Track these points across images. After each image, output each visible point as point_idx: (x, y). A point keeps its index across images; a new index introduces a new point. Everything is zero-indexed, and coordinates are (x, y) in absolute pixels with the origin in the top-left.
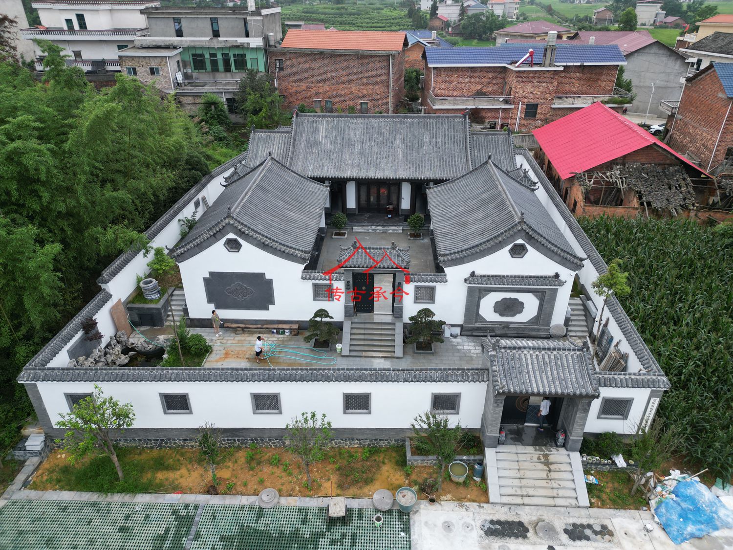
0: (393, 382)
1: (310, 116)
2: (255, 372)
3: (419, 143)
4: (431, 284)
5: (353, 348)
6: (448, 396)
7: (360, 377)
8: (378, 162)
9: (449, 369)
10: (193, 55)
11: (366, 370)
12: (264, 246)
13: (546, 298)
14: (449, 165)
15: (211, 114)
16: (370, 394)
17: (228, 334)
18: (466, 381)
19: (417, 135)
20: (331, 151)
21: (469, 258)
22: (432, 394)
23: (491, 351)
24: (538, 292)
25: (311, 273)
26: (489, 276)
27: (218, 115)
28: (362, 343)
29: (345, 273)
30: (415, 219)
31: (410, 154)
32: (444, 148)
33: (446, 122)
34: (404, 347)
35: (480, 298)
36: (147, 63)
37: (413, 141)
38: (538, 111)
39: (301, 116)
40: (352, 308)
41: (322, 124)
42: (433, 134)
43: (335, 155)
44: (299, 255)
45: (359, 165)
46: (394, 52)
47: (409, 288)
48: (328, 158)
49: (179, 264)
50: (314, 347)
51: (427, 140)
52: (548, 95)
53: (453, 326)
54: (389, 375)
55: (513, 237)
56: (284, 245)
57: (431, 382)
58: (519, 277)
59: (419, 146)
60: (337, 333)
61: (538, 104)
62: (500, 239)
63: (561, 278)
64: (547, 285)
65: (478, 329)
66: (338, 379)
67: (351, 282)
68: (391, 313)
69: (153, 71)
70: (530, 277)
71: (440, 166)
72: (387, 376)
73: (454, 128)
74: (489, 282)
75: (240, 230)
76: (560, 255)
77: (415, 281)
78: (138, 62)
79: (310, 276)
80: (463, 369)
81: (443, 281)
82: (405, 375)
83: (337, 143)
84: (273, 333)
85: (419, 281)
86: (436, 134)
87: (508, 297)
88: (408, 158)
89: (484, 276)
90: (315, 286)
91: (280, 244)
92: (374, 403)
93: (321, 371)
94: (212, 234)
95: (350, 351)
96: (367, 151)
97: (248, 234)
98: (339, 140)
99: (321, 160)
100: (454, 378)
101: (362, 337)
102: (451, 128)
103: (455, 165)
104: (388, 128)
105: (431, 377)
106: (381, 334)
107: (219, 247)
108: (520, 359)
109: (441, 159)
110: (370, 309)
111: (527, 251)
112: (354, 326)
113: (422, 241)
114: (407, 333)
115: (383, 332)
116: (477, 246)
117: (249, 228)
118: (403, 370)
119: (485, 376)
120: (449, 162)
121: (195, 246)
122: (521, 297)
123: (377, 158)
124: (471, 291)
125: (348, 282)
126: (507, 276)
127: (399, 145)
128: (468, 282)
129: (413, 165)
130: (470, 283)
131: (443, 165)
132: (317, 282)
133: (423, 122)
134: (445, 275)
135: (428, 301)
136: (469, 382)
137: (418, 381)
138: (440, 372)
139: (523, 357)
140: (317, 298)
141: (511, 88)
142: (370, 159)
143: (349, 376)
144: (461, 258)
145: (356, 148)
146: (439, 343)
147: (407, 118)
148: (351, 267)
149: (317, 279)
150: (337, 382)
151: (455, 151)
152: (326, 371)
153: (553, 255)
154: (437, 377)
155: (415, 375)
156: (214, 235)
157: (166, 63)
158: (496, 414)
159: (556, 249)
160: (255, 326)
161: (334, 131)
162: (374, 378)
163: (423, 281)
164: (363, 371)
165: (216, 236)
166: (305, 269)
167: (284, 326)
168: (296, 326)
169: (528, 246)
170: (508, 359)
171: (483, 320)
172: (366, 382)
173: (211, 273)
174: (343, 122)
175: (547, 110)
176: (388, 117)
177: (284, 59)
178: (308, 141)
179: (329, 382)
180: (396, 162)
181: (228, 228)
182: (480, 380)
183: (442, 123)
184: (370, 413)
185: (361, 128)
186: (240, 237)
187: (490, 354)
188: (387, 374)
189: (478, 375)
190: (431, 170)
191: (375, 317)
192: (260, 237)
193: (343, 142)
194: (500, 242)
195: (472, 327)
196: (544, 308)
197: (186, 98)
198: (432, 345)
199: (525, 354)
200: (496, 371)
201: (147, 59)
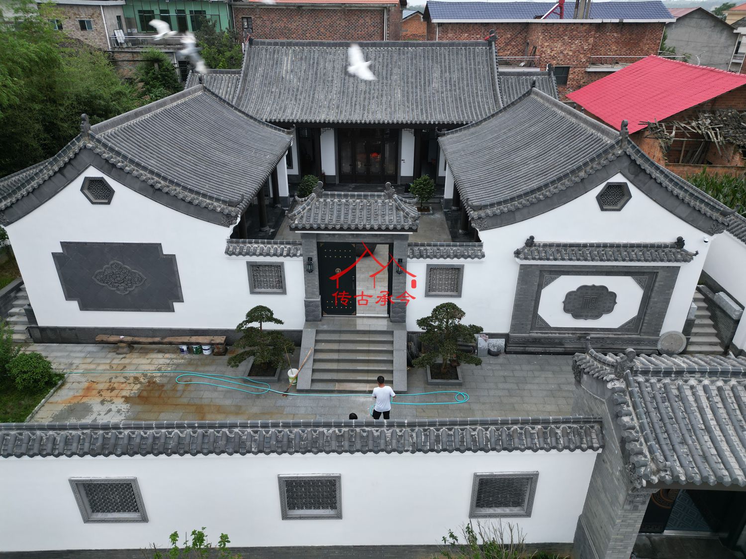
0: (389, 452)
1: (269, 44)
2: (74, 432)
3: (425, 79)
4: (455, 262)
5: (318, 376)
6: (509, 479)
7: (315, 441)
8: (366, 103)
9: (515, 422)
10: (140, 12)
11: (328, 425)
12: (154, 192)
13: (657, 284)
14: (470, 107)
15: (154, 74)
16: (339, 477)
17: (102, 354)
18: (554, 448)
19: (422, 69)
20: (298, 90)
21: (525, 211)
22: (476, 476)
23: (612, 380)
24: (643, 273)
25: (244, 243)
26: (558, 245)
27: (163, 76)
28: (334, 366)
29: (303, 241)
30: (421, 183)
31: (412, 93)
32: (461, 85)
33: (464, 52)
34: (409, 372)
35: (541, 287)
36: (75, 14)
37: (416, 76)
38: (570, 77)
39: (257, 43)
40: (317, 306)
41: (287, 55)
42: (445, 67)
43: (304, 95)
44: (219, 209)
45: (338, 107)
46: (389, 5)
47: (417, 268)
48: (294, 99)
49: (6, 229)
50: (249, 375)
51: (436, 74)
52: (582, 56)
53: (492, 336)
54: (379, 437)
55: (607, 170)
56: (191, 191)
57: (475, 451)
58: (612, 246)
59: (425, 83)
60: (291, 351)
61: (569, 68)
62: (582, 174)
63: (688, 247)
64: (662, 260)
65: (536, 341)
66: (263, 448)
67: (315, 259)
68: (386, 315)
69: (83, 25)
70: (632, 246)
71: (457, 108)
72: (376, 440)
73: (474, 59)
74: (558, 256)
75: (107, 161)
76: (688, 204)
77: (428, 257)
78: (64, 13)
79: (242, 249)
80: (546, 422)
81: (476, 256)
82: (415, 435)
83: (307, 79)
84: (182, 351)
85: (435, 257)
86: (450, 67)
87: (590, 284)
88: (410, 98)
89: (551, 245)
90: (254, 268)
91: (185, 188)
92: (348, 495)
93: (226, 430)
94: (56, 169)
95: (313, 381)
96: (351, 89)
97: (121, 169)
98: (310, 76)
99: (283, 101)
100: (526, 442)
101: (335, 356)
102: (470, 60)
103: (479, 107)
104: (381, 60)
105: (474, 440)
106: (369, 351)
107: (73, 193)
108: (681, 398)
109: (458, 99)
110: (350, 308)
111: (630, 197)
112: (321, 337)
113: (432, 217)
114: (414, 348)
115: (373, 347)
116: (539, 189)
117: (125, 157)
118: (412, 425)
119: (594, 436)
120: (470, 103)
121: (28, 193)
122: (611, 283)
123: (365, 98)
124: (525, 273)
125: (310, 259)
126: (592, 245)
127: (396, 81)
128: (522, 256)
129: (417, 106)
130: (526, 258)
131: (461, 106)
132: (254, 259)
133: (431, 52)
134: (481, 246)
135: (449, 293)
136: (560, 450)
137: (444, 450)
138: (493, 428)
139: (688, 393)
140: (257, 290)
141: (535, 48)
142: (354, 99)
143: (290, 441)
144: (510, 211)
145: (335, 85)
146: (473, 366)
147: (407, 47)
148: (311, 229)
149: (254, 254)
150: (262, 455)
151: (477, 89)
152: (236, 430)
153: (677, 203)
154: (488, 440)
155: (438, 436)
156: (61, 170)
157: (100, 14)
158: (629, 525)
159: (682, 194)
160: (150, 340)
161: (304, 64)
162: (346, 444)
163: (442, 256)
164: (321, 429)
165: (65, 171)
166: (232, 237)
167: (200, 339)
168: (221, 339)
169: (632, 188)
170: (654, 397)
171: (546, 326)
172: (328, 452)
173: (64, 245)
174: (316, 52)
175: (580, 75)
176: (380, 45)
177: (253, 18)
178: (265, 76)
179: (243, 454)
180: (392, 103)
181: (84, 157)
182: (584, 446)
183: (457, 53)
184: (339, 516)
185: (342, 59)
186: (109, 175)
187: (610, 386)
188: (376, 434)
189: (579, 434)
190: (444, 113)
191: (359, 321)
192: (146, 175)
193: (316, 78)
194: (582, 180)
195: (524, 338)
196: (651, 304)
197: (123, 55)
198: (459, 370)
199: (692, 387)
200: (633, 428)
201: (75, 8)
